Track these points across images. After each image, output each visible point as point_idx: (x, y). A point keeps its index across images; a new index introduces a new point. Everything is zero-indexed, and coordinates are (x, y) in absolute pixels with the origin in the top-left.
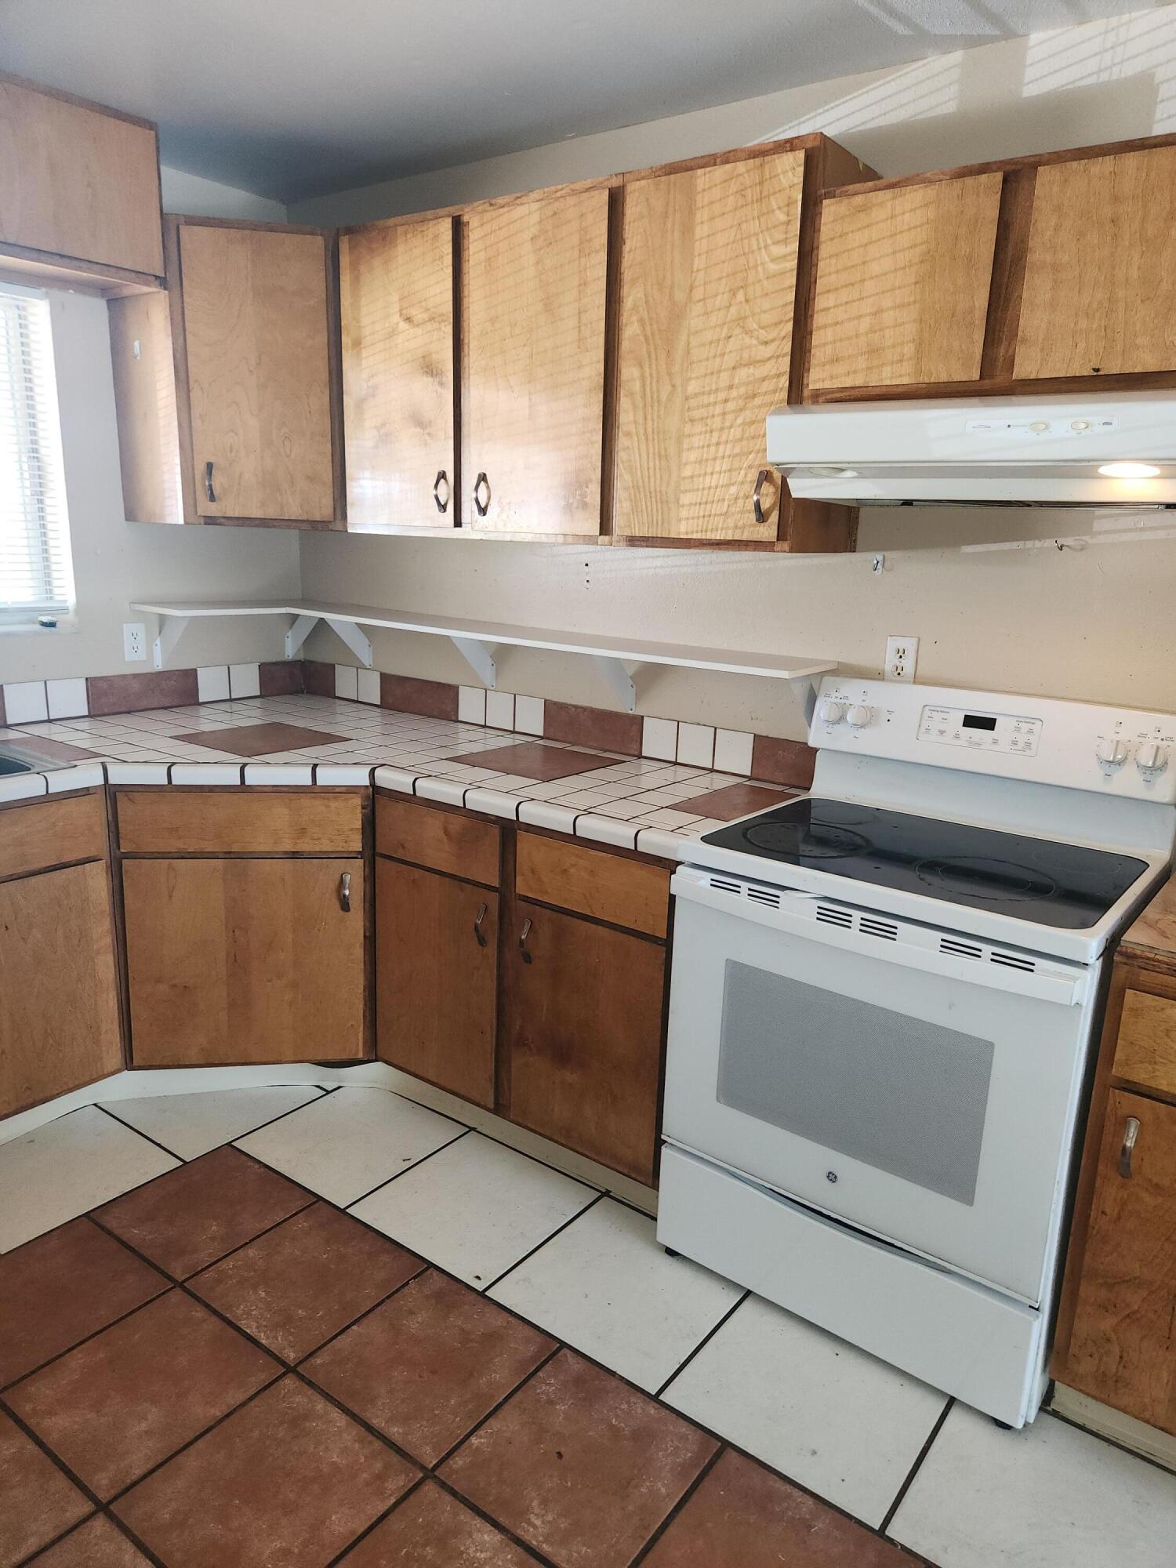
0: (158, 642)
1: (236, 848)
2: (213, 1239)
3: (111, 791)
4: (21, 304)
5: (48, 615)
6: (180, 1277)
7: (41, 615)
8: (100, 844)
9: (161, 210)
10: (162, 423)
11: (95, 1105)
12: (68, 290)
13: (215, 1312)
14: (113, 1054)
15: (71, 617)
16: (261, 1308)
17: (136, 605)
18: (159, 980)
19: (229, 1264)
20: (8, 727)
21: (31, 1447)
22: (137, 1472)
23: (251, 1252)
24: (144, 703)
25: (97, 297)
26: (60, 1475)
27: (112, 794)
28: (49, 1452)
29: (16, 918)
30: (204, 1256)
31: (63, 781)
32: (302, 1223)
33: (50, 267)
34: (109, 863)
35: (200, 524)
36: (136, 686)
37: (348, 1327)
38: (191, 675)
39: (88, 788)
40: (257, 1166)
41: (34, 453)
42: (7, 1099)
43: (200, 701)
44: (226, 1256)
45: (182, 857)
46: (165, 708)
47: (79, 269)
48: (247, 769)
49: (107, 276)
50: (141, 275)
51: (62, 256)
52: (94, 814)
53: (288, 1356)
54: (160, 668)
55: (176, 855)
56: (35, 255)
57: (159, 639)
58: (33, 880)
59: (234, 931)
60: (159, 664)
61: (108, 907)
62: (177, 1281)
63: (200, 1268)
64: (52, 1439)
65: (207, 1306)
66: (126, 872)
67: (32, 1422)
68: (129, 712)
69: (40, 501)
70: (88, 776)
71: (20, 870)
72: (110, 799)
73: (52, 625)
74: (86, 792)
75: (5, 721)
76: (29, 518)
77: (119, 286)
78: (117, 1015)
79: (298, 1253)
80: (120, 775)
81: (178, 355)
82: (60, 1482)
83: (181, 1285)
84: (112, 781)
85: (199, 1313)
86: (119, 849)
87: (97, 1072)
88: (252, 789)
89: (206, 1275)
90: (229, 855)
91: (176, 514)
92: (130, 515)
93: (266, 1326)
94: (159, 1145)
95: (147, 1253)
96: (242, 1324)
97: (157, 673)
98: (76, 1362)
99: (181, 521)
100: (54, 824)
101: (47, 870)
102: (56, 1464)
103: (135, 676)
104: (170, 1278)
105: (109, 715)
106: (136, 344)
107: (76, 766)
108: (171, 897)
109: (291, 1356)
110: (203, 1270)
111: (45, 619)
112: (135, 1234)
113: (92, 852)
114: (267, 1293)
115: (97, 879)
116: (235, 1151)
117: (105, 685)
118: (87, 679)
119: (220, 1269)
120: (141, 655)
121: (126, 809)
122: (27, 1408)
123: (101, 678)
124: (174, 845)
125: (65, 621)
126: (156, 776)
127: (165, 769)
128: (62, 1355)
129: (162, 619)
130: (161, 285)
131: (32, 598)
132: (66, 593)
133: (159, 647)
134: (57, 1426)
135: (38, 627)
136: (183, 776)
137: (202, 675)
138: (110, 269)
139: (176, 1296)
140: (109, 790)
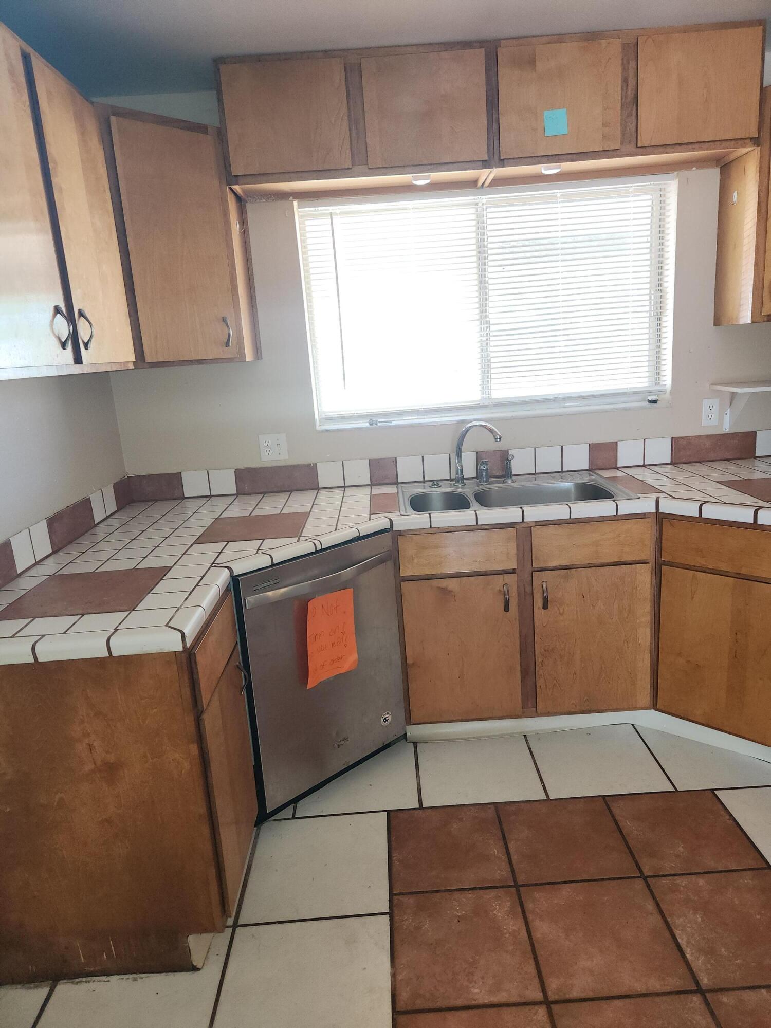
0: (728, 412)
1: (744, 571)
2: (678, 856)
3: (660, 518)
4: (662, 187)
5: (652, 395)
6: (647, 872)
7: (650, 396)
8: (648, 552)
9: (762, 83)
10: (745, 249)
11: (632, 725)
12: (692, 168)
13: (661, 912)
14: (645, 696)
15: (667, 396)
16: (693, 928)
17: (714, 386)
18: (680, 654)
19: (682, 882)
20: (617, 468)
21: (524, 933)
22: (575, 994)
23: (701, 881)
24: (712, 456)
25: (713, 167)
26: (532, 962)
27: (661, 519)
28: (532, 944)
29: (589, 592)
30: (668, 866)
31: (628, 507)
32: (747, 880)
33: (673, 155)
34: (654, 566)
35: (764, 321)
36: (708, 443)
37: (759, 987)
38: (750, 437)
39: (644, 514)
40: (728, 817)
41: (659, 287)
42: (574, 702)
43: (756, 455)
44: (682, 874)
45: (704, 571)
46: (728, 460)
47: (693, 150)
48: (760, 512)
49: (714, 149)
50: (739, 141)
51: (681, 144)
52: (646, 533)
53: (703, 979)
54: (728, 431)
55: (699, 569)
56: (661, 149)
57: (729, 410)
58: (602, 569)
59: (736, 634)
60: (727, 427)
61: (649, 596)
62: (644, 874)
63: (661, 873)
64: (537, 935)
65: (658, 905)
66: (664, 574)
67: (530, 917)
68: (700, 462)
69: (659, 319)
70: (646, 505)
71: (595, 562)
72: (659, 522)
73: (655, 402)
74: (643, 516)
75: (617, 464)
76: (651, 331)
77: (728, 154)
78: (649, 670)
79: (737, 902)
80: (668, 507)
81: (762, 194)
82: (531, 968)
83: (645, 878)
84: (661, 510)
85: (650, 906)
86: (661, 557)
87: (632, 705)
88: (763, 528)
89: (665, 881)
90: (738, 576)
91: (746, 316)
92: (717, 322)
93: (693, 945)
94: (663, 770)
95: (631, 843)
96: (678, 933)
97: (725, 434)
98: (566, 891)
99: (749, 321)
100: (619, 536)
101: (612, 564)
102: (533, 954)
103: (708, 436)
104: (640, 870)
105: (685, 463)
106: (735, 194)
107: (639, 498)
108: (692, 598)
109: (705, 981)
110: (663, 876)
111: (651, 398)
112: (628, 825)
113: (643, 557)
114: (703, 920)
115: (644, 577)
116: (715, 798)
117: (685, 443)
118: (672, 438)
119: (675, 882)
120: (715, 421)
121: (668, 531)
122: (531, 905)
123: (682, 438)
124: (699, 561)
125: (665, 398)
126: (691, 510)
127: (697, 505)
128: (558, 883)
129: (733, 394)
130: (754, 144)
131: (646, 385)
132: (667, 380)
133: (728, 415)
134: (542, 928)
135: (647, 403)
136: (710, 512)
137: (759, 435)
138: (716, 143)
139: (639, 884)
140: (659, 516)
